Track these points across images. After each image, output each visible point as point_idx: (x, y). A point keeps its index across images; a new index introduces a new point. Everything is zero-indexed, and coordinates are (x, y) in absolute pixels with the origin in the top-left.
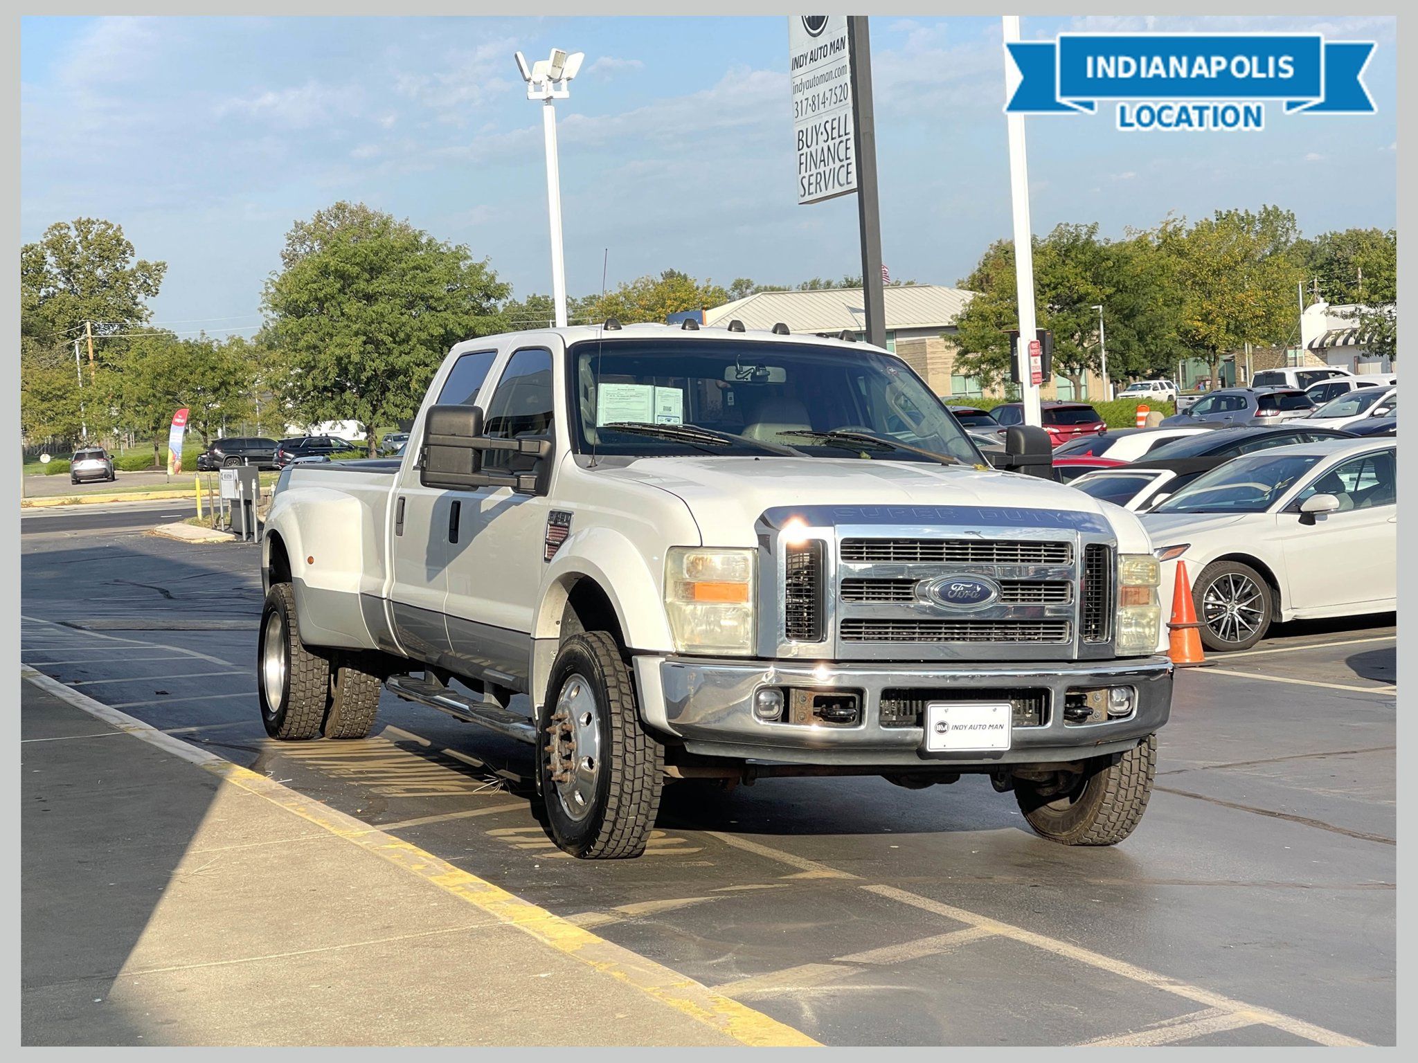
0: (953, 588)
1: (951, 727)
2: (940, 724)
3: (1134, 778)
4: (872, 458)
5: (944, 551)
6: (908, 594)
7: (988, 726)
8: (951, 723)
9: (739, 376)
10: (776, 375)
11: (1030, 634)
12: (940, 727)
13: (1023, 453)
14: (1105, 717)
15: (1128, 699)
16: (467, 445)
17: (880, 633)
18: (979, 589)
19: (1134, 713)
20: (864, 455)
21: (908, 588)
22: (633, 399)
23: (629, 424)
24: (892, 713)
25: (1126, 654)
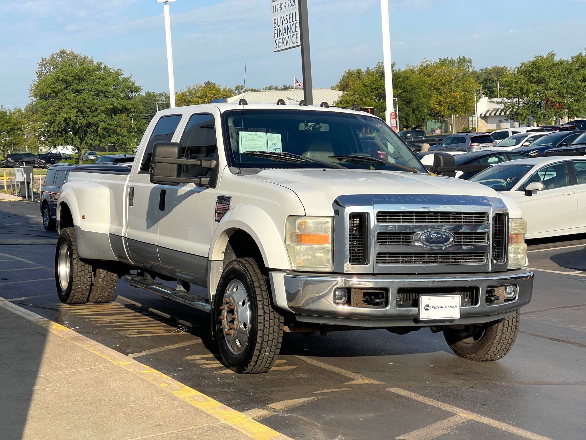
0: (432, 237)
1: (431, 307)
2: (426, 306)
3: (509, 328)
4: (375, 169)
5: (427, 217)
6: (409, 239)
7: (449, 307)
8: (432, 305)
9: (306, 128)
10: (324, 127)
11: (467, 259)
12: (426, 308)
13: (442, 166)
14: (503, 301)
15: (514, 291)
16: (174, 162)
17: (394, 260)
18: (444, 237)
19: (517, 298)
20: (372, 167)
21: (409, 237)
22: (256, 139)
23: (256, 152)
24: (400, 300)
25: (512, 268)
